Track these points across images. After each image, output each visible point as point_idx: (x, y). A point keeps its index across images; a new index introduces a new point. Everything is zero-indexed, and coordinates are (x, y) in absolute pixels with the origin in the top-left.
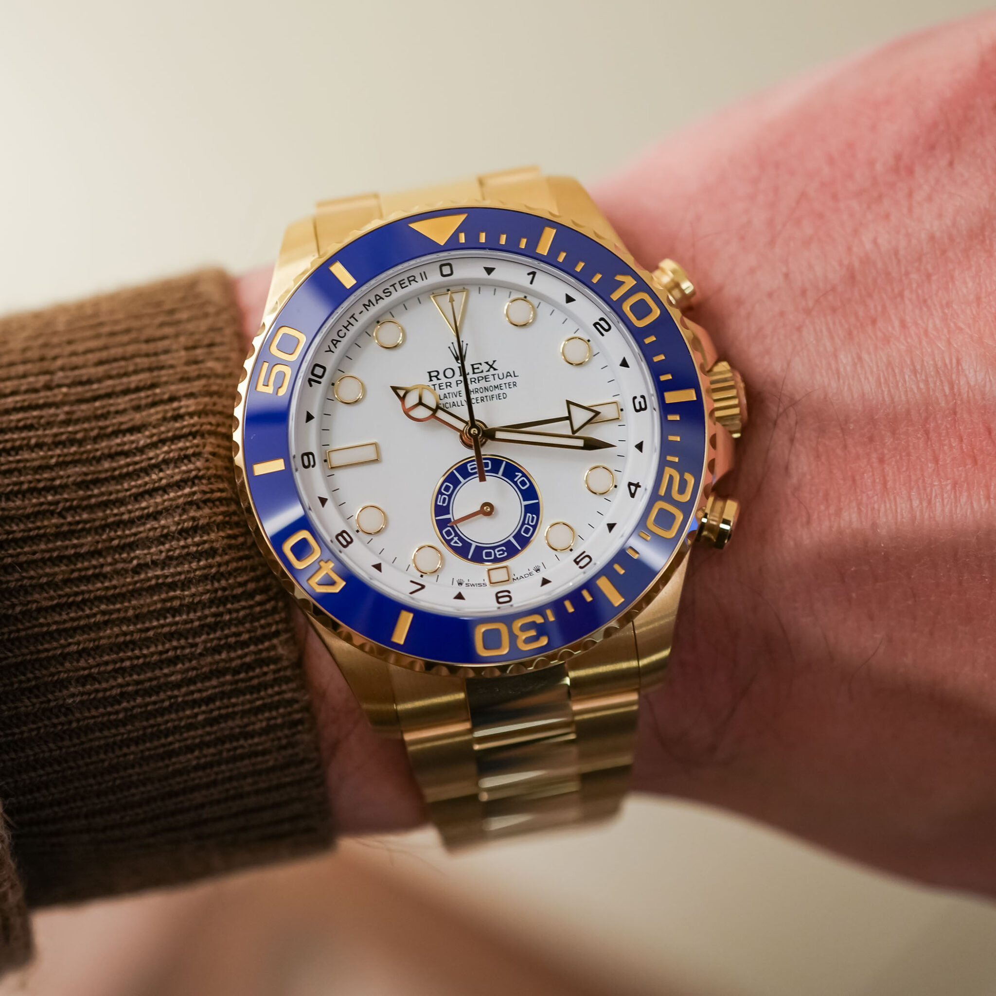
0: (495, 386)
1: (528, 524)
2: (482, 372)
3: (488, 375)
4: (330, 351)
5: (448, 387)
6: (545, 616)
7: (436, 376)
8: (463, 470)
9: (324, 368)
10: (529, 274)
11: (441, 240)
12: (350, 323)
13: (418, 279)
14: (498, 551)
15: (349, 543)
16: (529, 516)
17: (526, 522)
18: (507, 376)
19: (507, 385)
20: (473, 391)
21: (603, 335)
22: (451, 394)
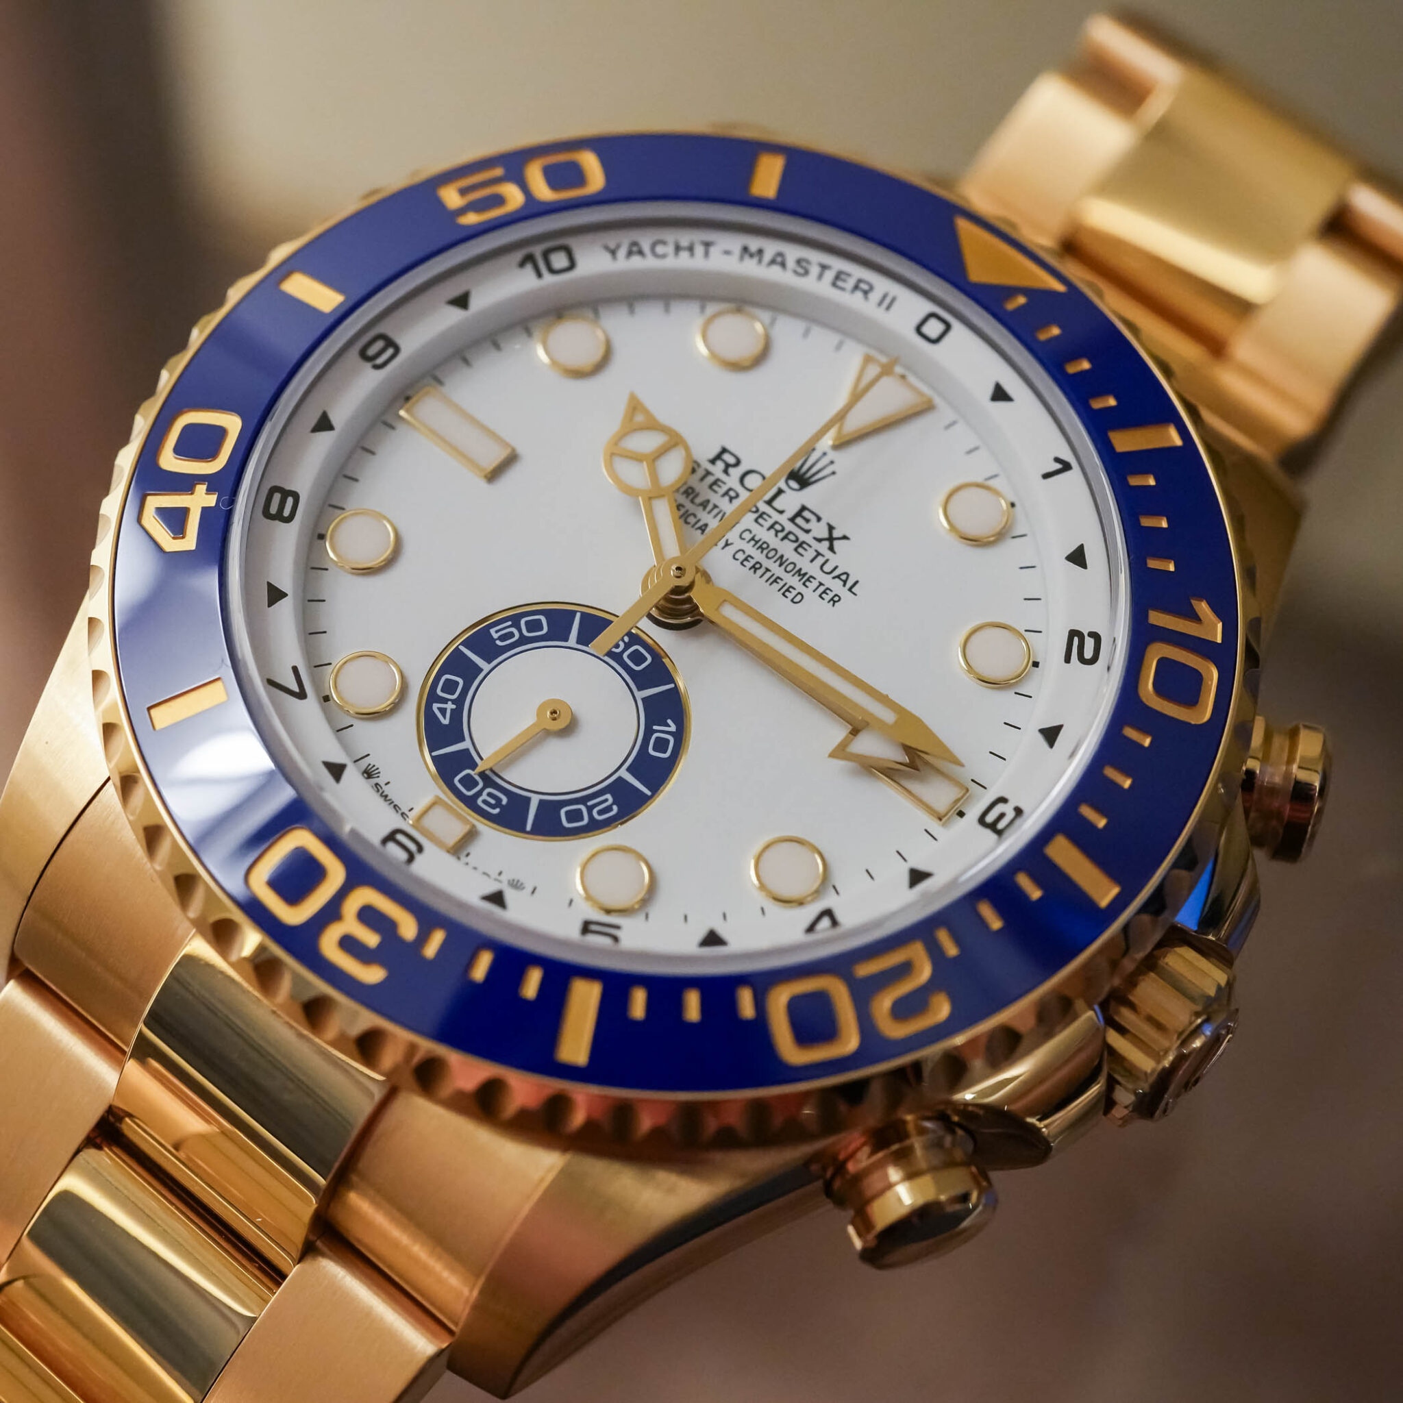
0: (800, 569)
1: (590, 809)
2: (807, 531)
3: (810, 546)
4: (613, 253)
5: (727, 498)
6: (423, 937)
7: (728, 466)
8: (593, 625)
9: (572, 265)
10: (1057, 460)
11: (977, 273)
12: (691, 249)
13: (875, 296)
14: (489, 795)
15: (279, 517)
16: (606, 800)
17: (590, 803)
18: (838, 577)
19: (822, 589)
20: (757, 542)
21: (1068, 659)
22: (716, 511)
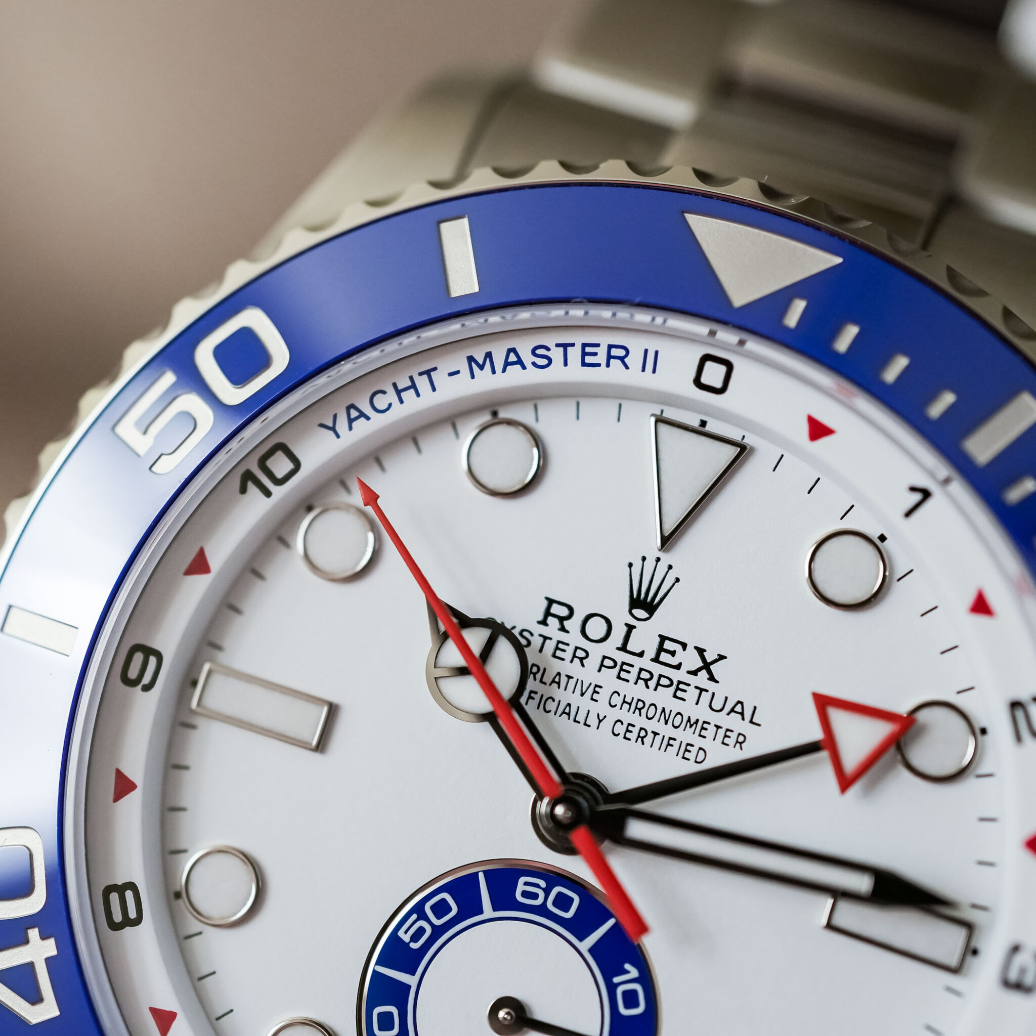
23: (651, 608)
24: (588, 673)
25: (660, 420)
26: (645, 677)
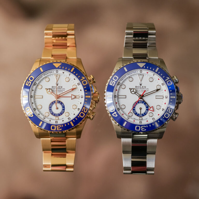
23: (141, 85)
24: (139, 89)
25: (139, 75)
26: (142, 89)
